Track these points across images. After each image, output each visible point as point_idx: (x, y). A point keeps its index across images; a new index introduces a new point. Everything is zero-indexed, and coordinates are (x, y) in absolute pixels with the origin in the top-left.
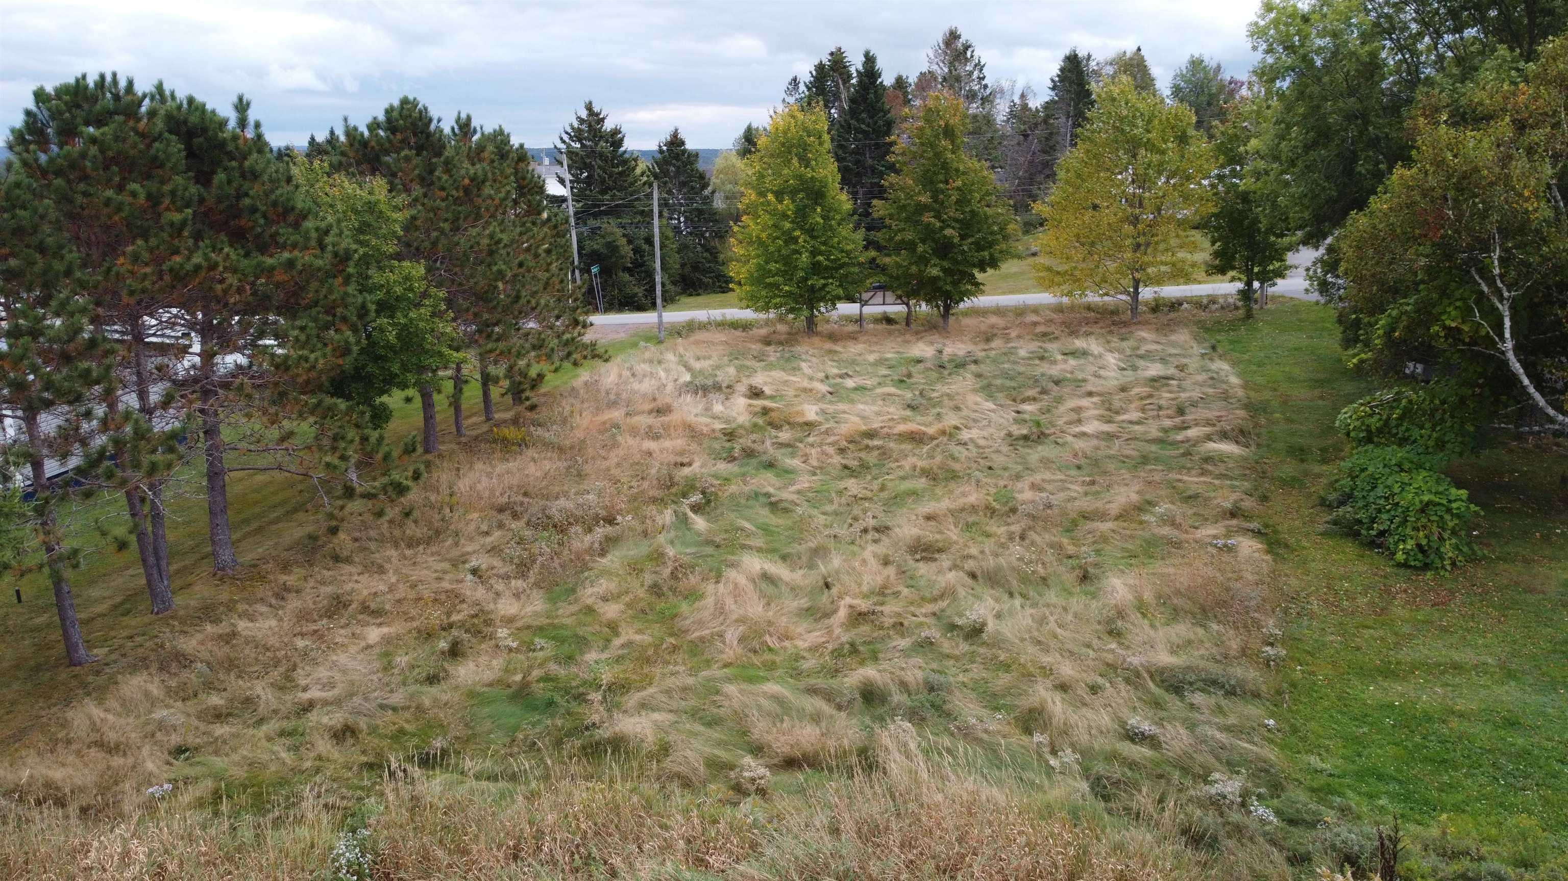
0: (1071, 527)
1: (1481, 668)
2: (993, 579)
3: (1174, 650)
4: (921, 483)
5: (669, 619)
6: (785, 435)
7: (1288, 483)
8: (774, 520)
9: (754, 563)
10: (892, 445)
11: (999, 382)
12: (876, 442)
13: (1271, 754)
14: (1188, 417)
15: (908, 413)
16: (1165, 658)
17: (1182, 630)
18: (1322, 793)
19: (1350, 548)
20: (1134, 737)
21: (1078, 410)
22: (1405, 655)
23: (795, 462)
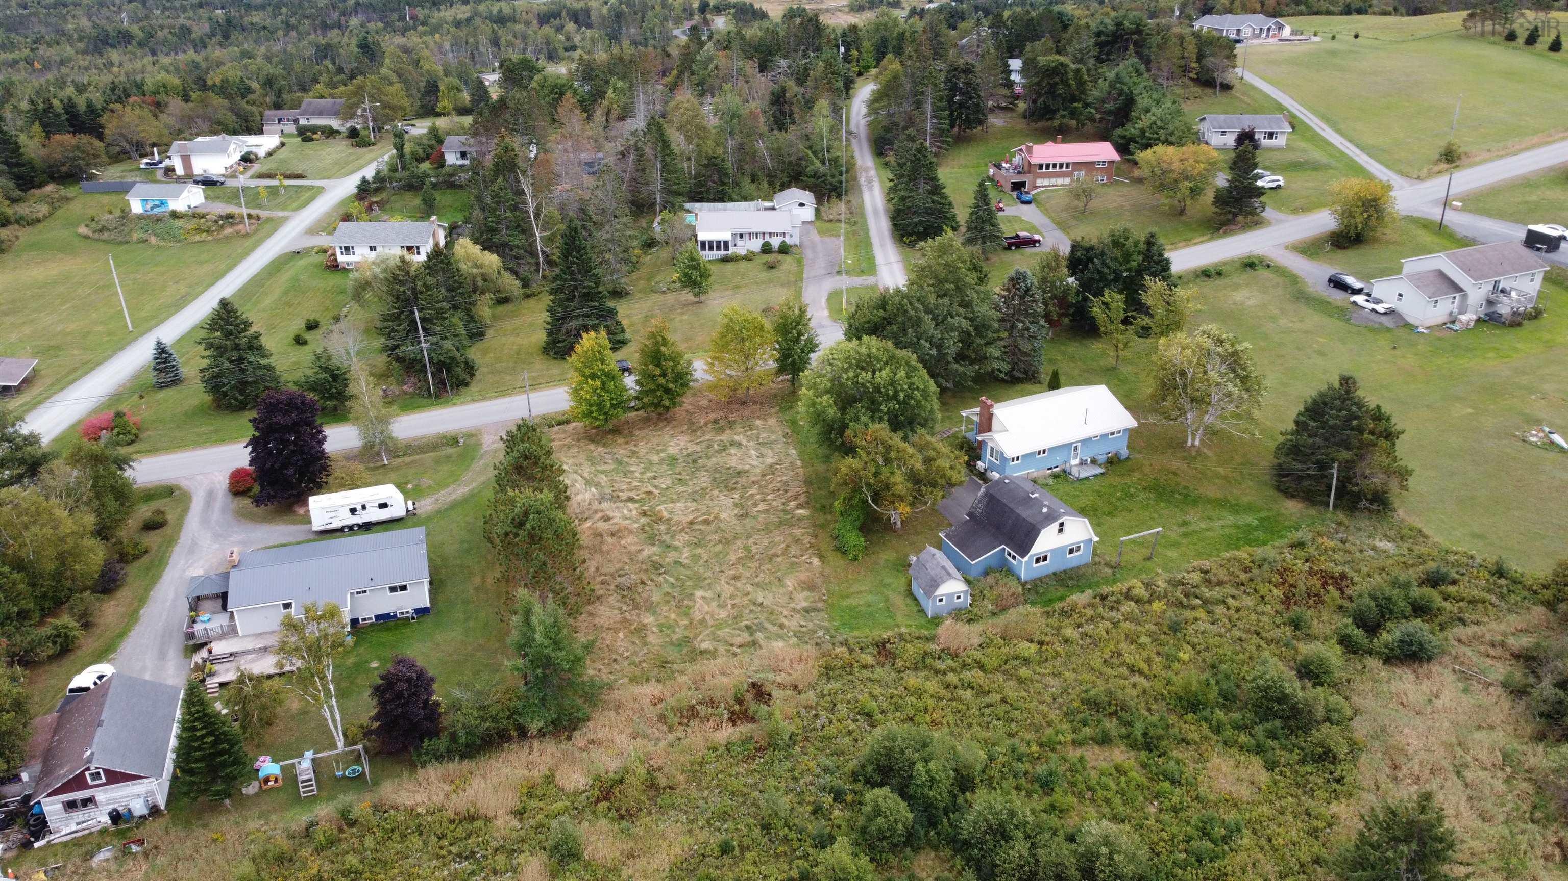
0: (771, 560)
1: (865, 591)
2: (757, 585)
3: (806, 599)
4: (720, 547)
5: (687, 615)
6: (663, 527)
7: (823, 526)
8: (688, 572)
9: (699, 593)
10: (700, 527)
11: (717, 476)
12: (696, 527)
13: (826, 624)
14: (789, 494)
15: (695, 504)
16: (805, 604)
17: (806, 593)
18: (836, 630)
19: (839, 555)
20: (802, 626)
21: (752, 495)
22: (852, 590)
23: (676, 543)
